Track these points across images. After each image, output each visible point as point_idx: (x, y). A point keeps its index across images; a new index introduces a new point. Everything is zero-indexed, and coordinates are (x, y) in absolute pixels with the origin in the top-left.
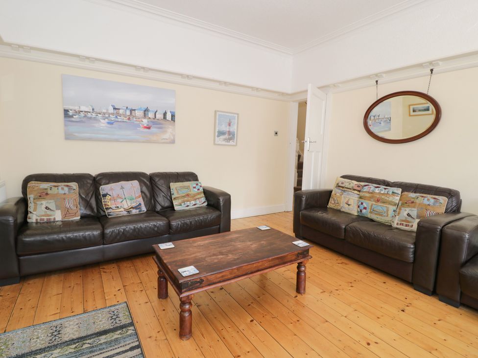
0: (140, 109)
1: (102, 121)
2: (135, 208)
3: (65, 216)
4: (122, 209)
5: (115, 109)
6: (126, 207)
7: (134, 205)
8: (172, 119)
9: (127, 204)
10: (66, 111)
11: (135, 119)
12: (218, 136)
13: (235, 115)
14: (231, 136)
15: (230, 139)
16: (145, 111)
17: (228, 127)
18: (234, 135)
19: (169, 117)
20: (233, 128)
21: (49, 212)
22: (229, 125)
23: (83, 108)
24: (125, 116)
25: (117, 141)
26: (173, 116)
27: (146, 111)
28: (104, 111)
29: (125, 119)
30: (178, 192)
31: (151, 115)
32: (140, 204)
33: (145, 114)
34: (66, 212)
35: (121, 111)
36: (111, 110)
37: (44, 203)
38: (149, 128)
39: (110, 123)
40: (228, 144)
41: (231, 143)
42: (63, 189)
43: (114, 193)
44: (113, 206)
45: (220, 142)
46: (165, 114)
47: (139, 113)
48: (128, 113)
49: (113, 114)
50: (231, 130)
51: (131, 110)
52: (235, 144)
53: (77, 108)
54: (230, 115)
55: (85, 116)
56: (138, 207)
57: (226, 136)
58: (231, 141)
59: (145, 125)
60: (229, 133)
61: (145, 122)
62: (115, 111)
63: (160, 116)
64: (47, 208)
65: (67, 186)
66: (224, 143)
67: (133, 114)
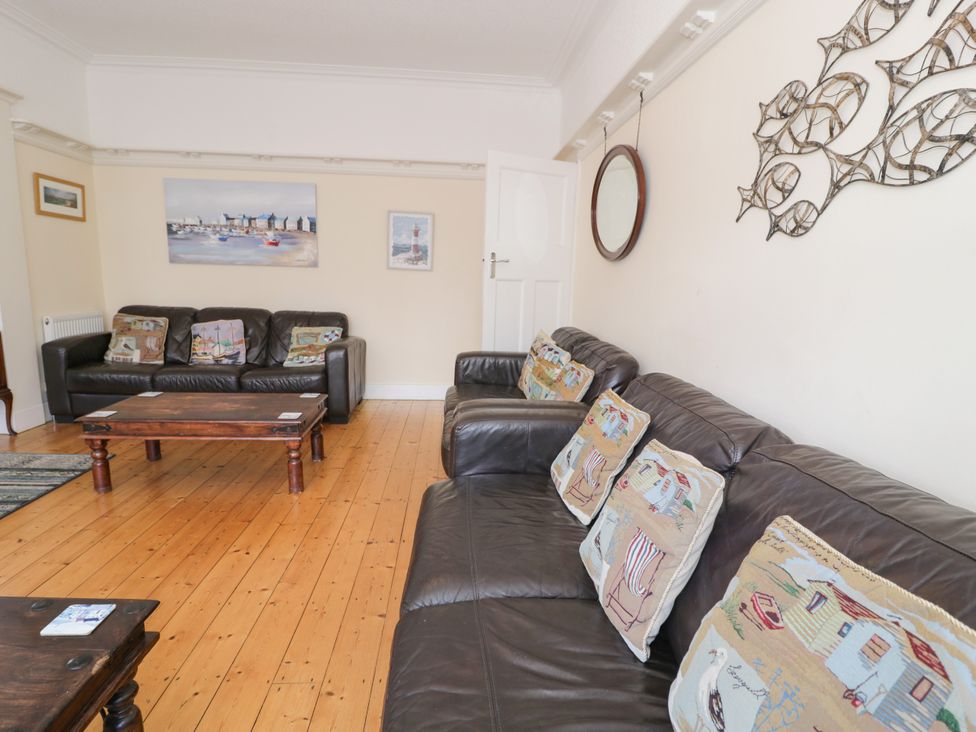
0: (262, 217)
1: (213, 237)
2: (229, 357)
3: (143, 357)
4: (210, 357)
5: (228, 219)
6: (216, 354)
7: (229, 353)
8: (311, 230)
9: (218, 351)
10: (169, 226)
11: (255, 233)
12: (394, 254)
13: (426, 216)
14: (420, 253)
15: (418, 259)
16: (269, 219)
17: (413, 238)
18: (426, 251)
19: (306, 226)
20: (424, 240)
21: (127, 351)
22: (416, 234)
23: (189, 221)
24: (241, 227)
25: (232, 263)
26: (313, 225)
27: (271, 219)
28: (215, 223)
29: (243, 233)
30: (298, 341)
31: (278, 225)
32: (238, 353)
33: (269, 223)
34: (146, 352)
35: (236, 222)
36: (223, 221)
37: (124, 340)
38: (276, 244)
39: (223, 239)
40: (416, 267)
41: (421, 266)
42: (148, 324)
43: (205, 335)
44: (199, 352)
45: (398, 265)
46: (300, 222)
47: (261, 223)
48: (246, 223)
49: (226, 226)
50: (421, 243)
51: (250, 220)
52: (428, 267)
53: (181, 222)
54: (416, 216)
55: (192, 231)
56: (234, 357)
57: (411, 254)
58: (420, 263)
59: (271, 241)
60: (417, 248)
61: (270, 235)
62: (229, 223)
63: (292, 225)
64: (126, 346)
65: (154, 321)
66: (406, 265)
67: (253, 225)
